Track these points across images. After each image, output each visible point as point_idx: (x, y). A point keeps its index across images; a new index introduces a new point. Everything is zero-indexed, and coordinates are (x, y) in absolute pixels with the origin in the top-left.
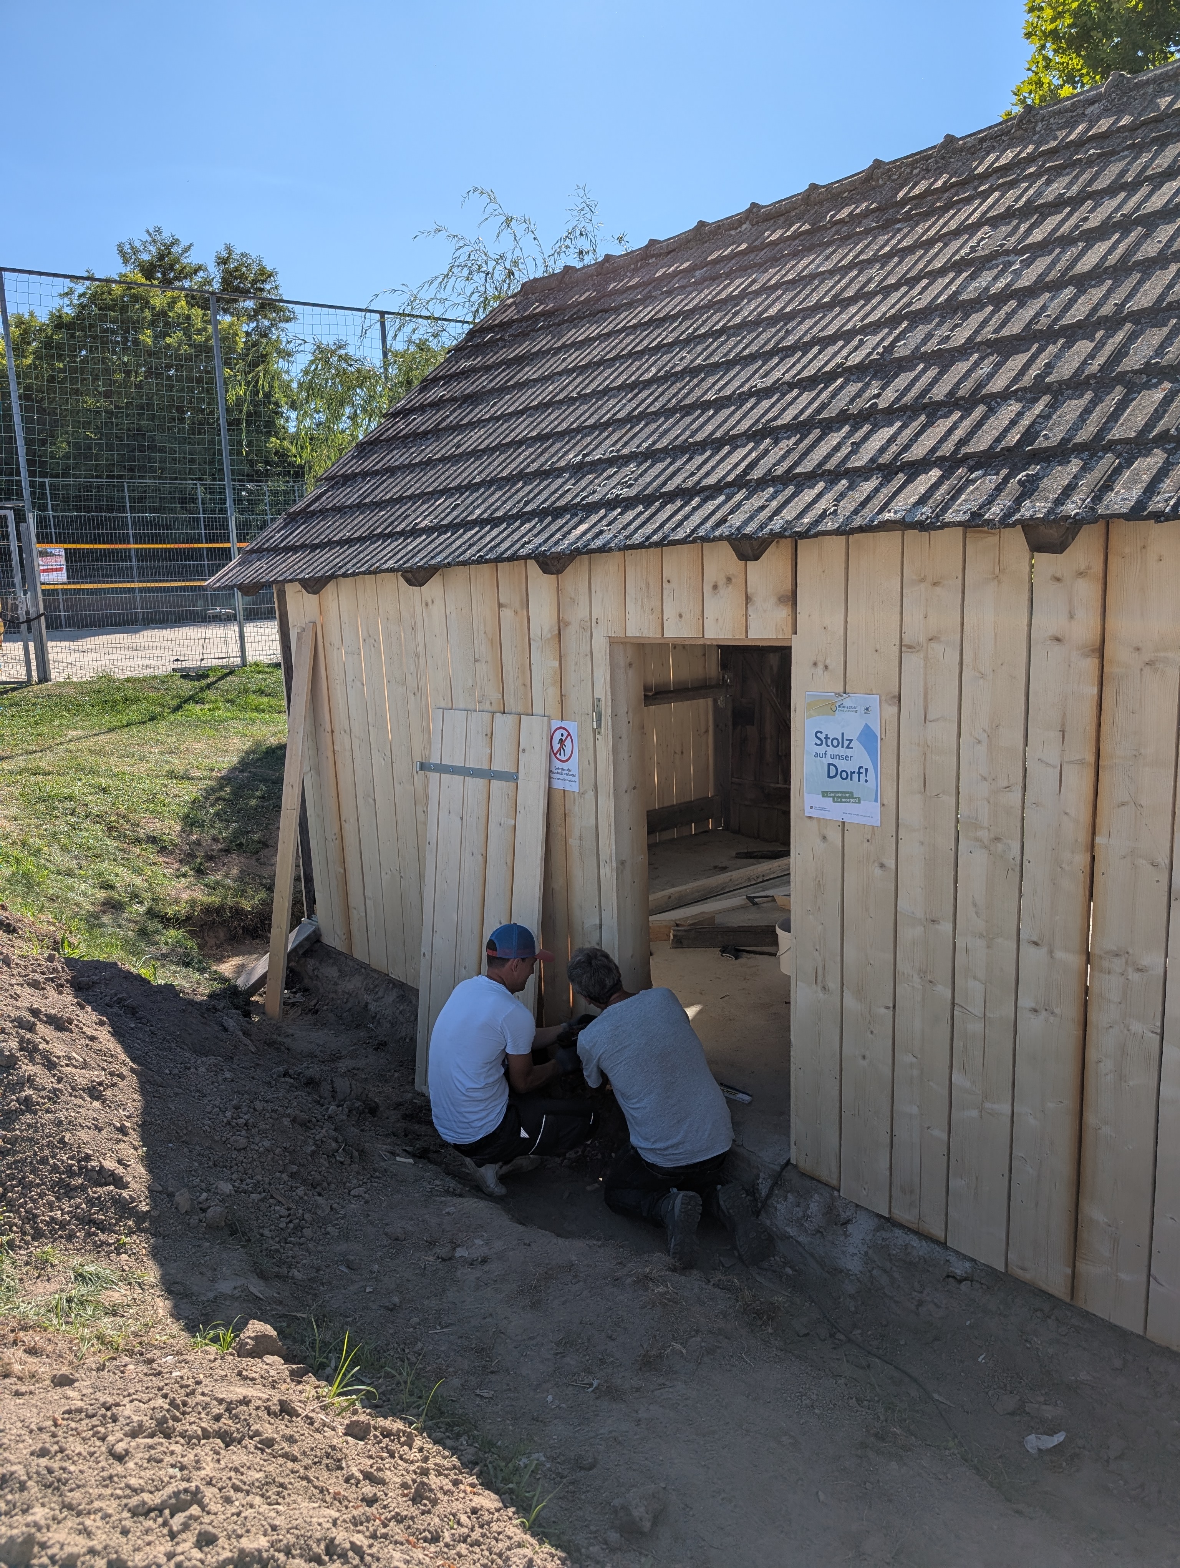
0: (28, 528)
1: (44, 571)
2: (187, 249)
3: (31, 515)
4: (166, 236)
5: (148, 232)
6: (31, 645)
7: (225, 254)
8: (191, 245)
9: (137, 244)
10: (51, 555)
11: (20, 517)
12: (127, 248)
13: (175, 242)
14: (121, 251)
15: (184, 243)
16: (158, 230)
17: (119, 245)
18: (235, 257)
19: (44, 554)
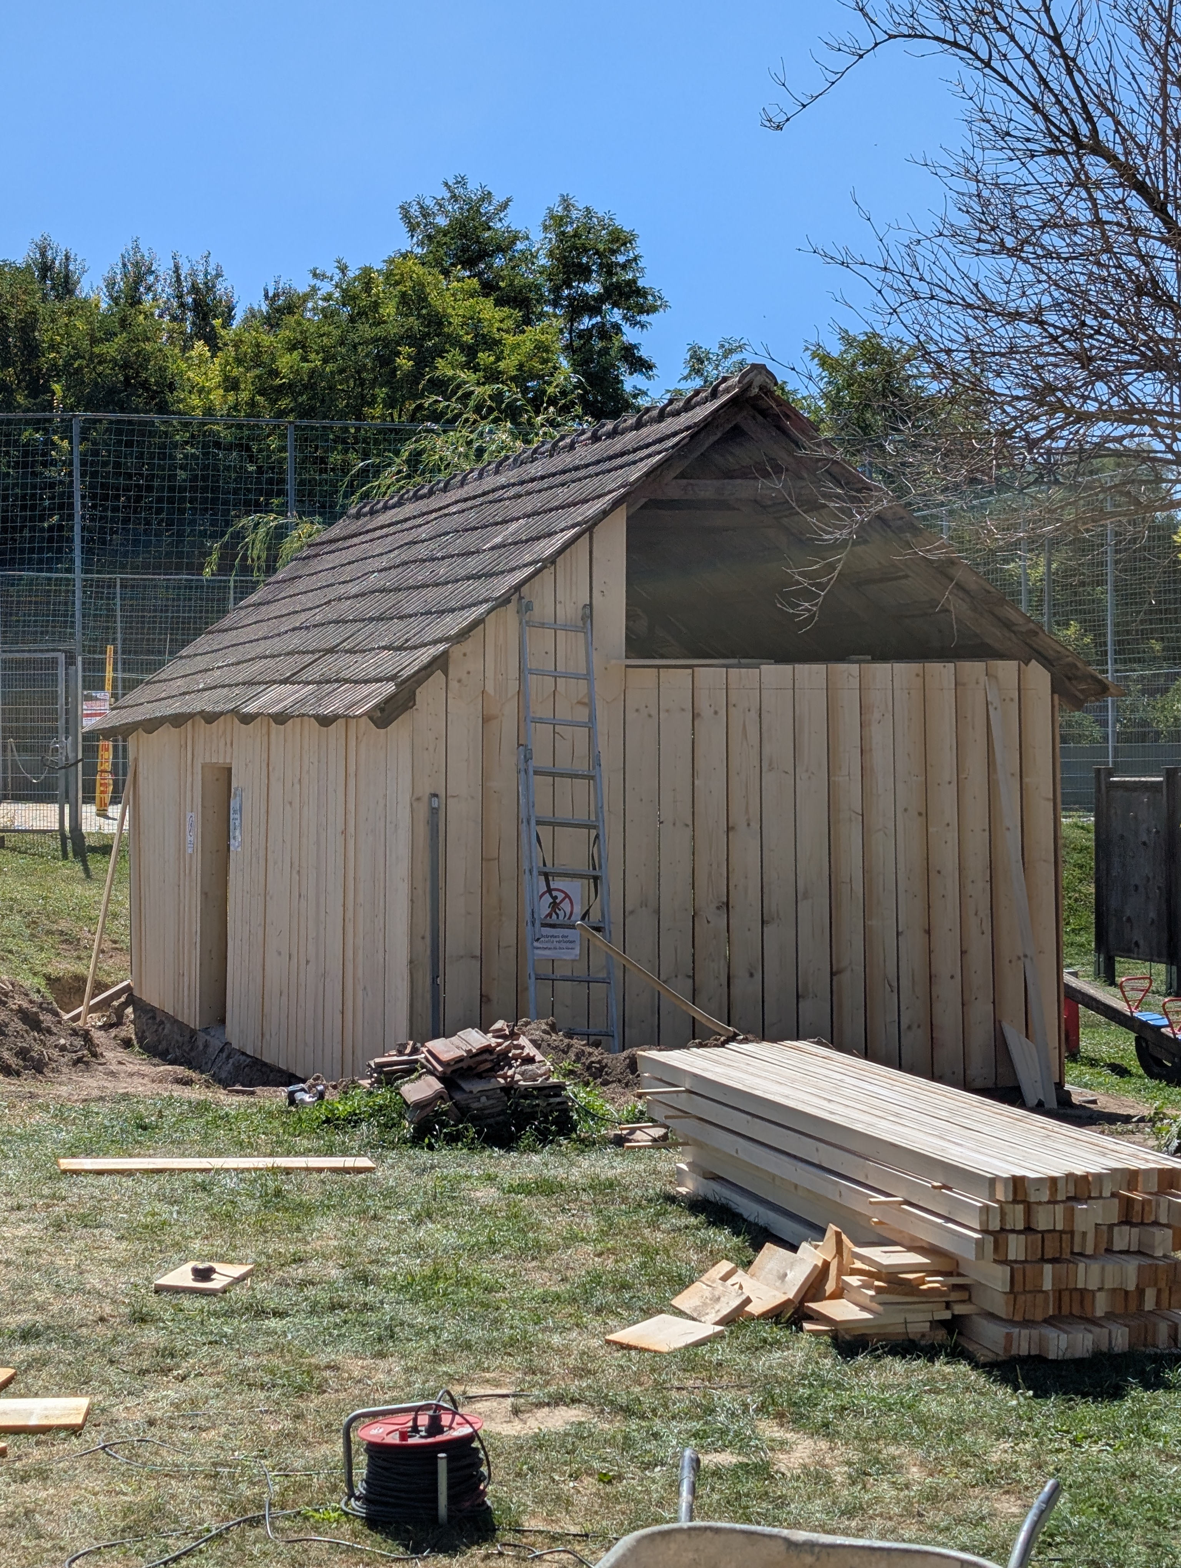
0: (76, 671)
1: (88, 715)
2: (504, 206)
3: (80, 658)
4: (473, 188)
5: (446, 184)
6: (67, 808)
7: (559, 211)
8: (509, 200)
9: (429, 203)
10: (96, 699)
11: (70, 661)
12: (415, 210)
13: (487, 197)
14: (406, 216)
15: (499, 198)
16: (461, 182)
17: (402, 207)
18: (574, 214)
19: (88, 698)
